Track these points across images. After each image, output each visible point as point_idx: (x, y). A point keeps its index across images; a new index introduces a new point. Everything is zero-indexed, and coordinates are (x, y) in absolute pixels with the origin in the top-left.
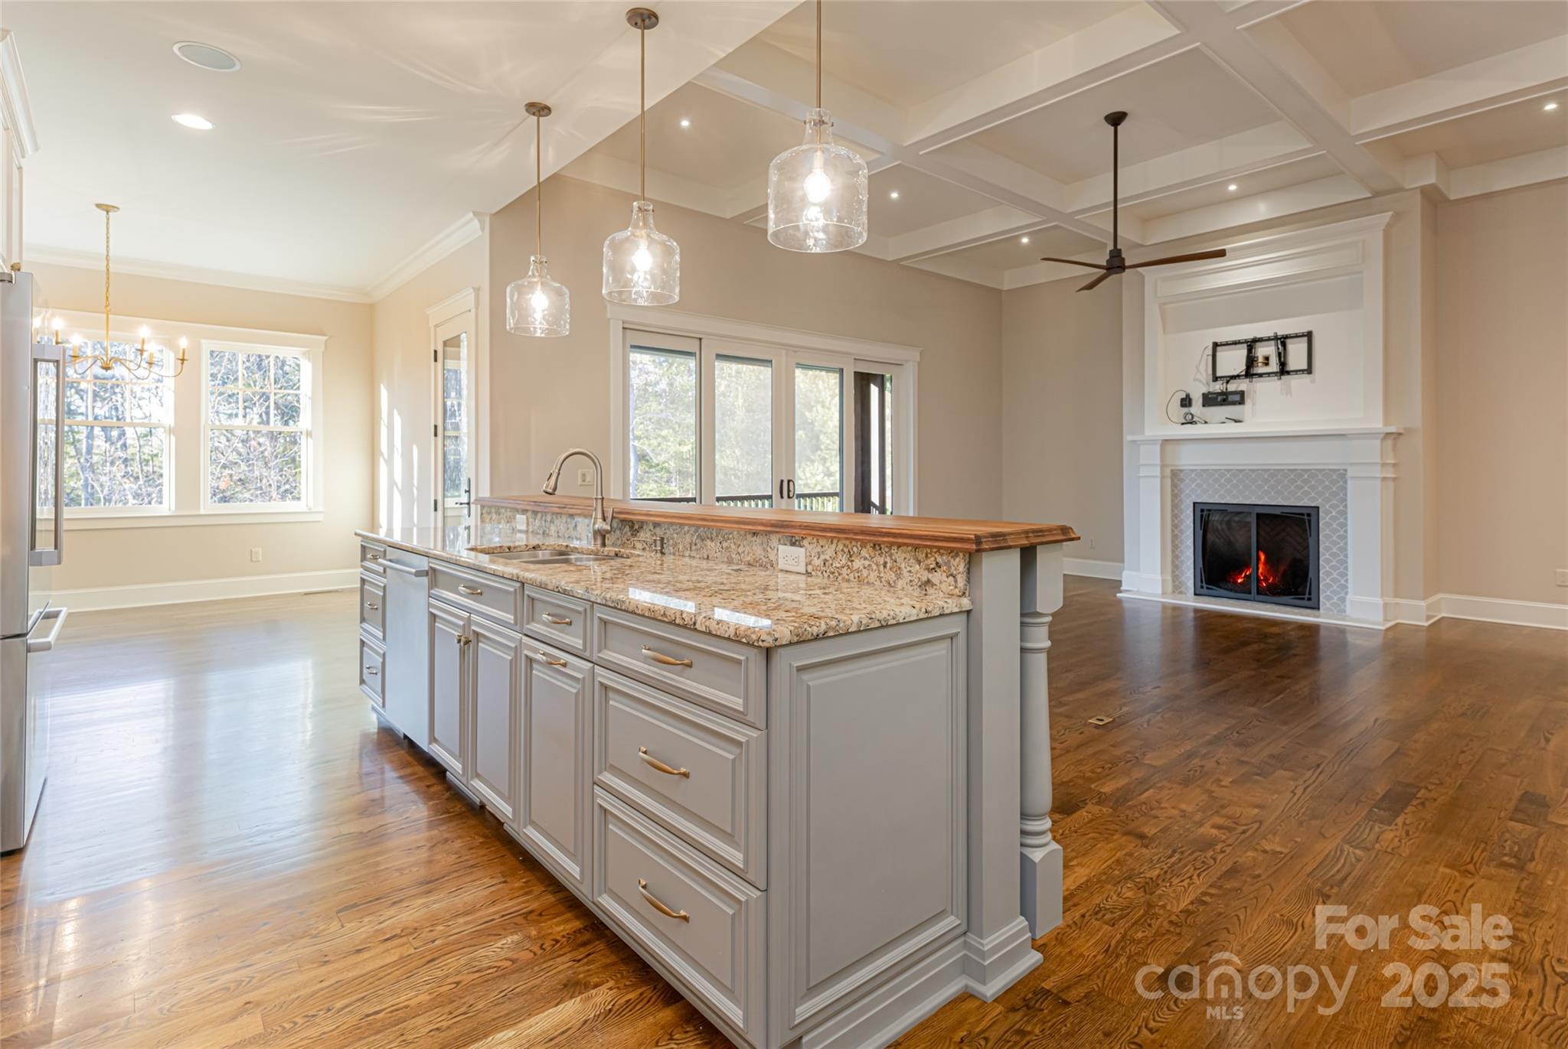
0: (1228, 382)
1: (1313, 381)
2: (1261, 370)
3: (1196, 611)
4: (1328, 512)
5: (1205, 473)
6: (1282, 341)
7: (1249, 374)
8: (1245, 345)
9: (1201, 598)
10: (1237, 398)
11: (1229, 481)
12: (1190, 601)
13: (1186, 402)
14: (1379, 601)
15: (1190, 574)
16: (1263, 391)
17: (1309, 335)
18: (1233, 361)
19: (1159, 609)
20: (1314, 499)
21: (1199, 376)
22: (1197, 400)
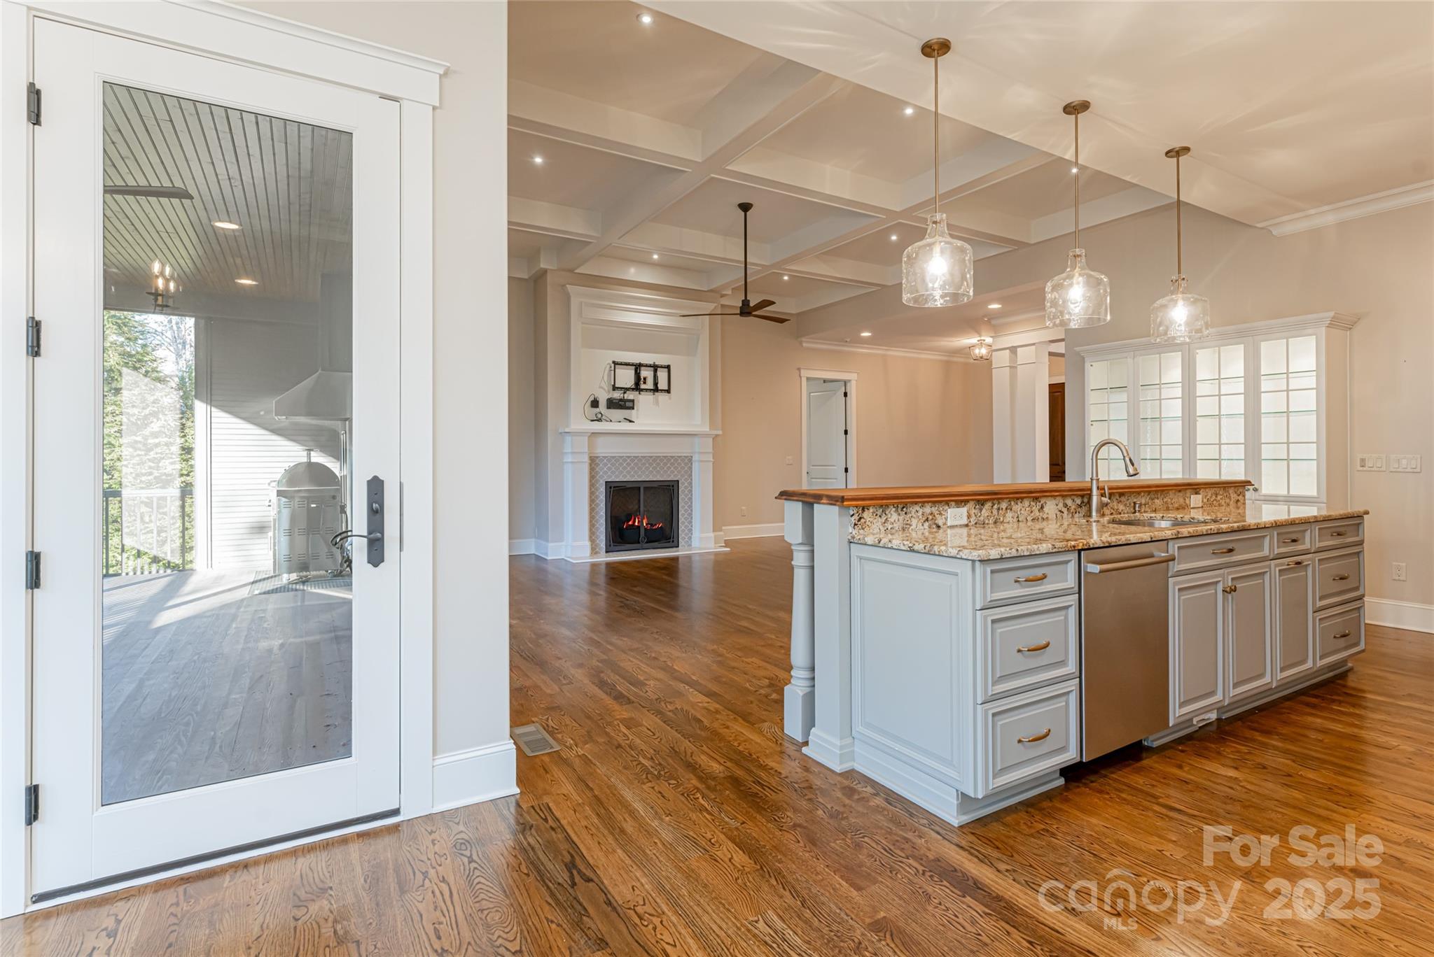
0: (625, 393)
1: (670, 399)
2: (643, 386)
3: (608, 564)
4: (683, 484)
5: (613, 459)
6: (655, 368)
7: (637, 387)
8: (634, 367)
9: (611, 554)
10: (630, 404)
11: (628, 464)
12: (604, 558)
13: (595, 404)
14: (712, 535)
15: (603, 537)
16: (644, 401)
17: (668, 367)
18: (626, 378)
19: (588, 568)
20: (675, 476)
21: (603, 384)
22: (603, 403)
